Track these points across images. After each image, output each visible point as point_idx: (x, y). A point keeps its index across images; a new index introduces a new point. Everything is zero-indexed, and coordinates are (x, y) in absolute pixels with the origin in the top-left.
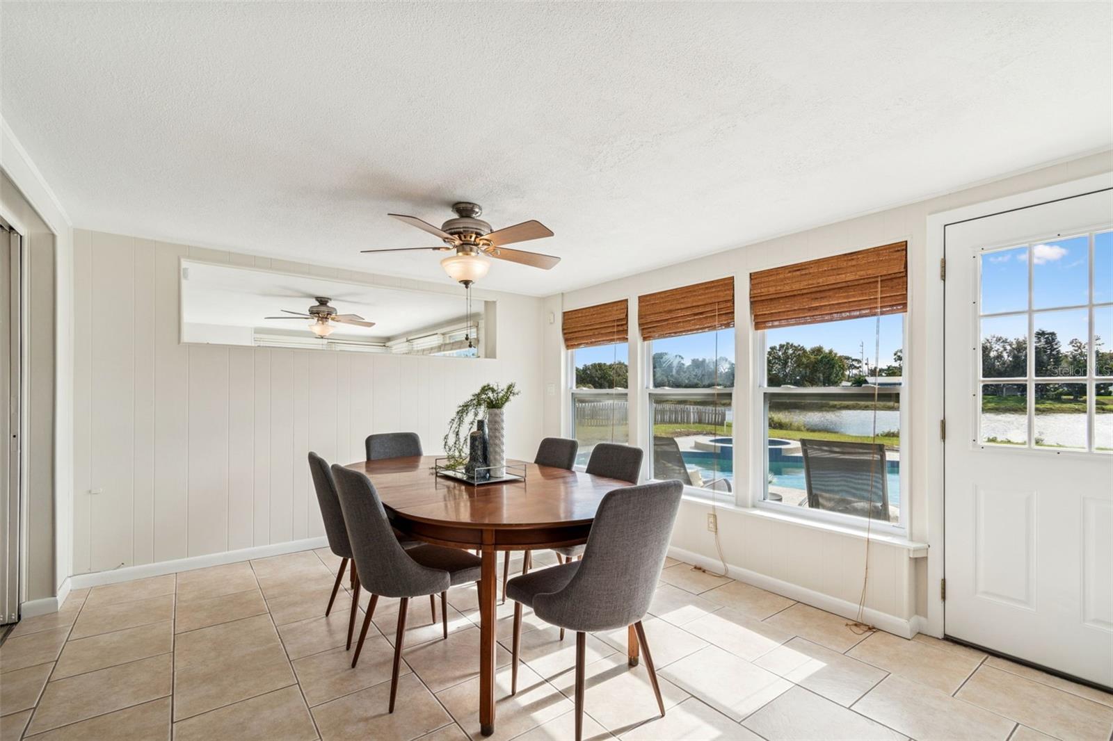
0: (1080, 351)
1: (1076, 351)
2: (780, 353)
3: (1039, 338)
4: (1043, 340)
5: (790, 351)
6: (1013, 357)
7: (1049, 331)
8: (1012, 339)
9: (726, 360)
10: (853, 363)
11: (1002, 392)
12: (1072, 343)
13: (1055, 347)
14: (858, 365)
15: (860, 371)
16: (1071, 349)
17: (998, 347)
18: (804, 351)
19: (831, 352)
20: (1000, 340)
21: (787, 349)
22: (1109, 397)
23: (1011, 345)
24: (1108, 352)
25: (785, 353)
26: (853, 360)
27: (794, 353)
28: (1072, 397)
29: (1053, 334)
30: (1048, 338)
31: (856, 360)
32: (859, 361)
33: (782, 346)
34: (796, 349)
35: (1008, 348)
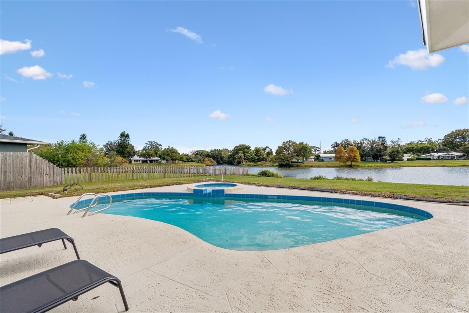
0: (394, 144)
1: (393, 144)
2: (287, 145)
3: (380, 139)
4: (381, 140)
5: (291, 144)
6: (371, 147)
7: (383, 136)
8: (371, 140)
9: (268, 148)
10: (316, 149)
11: (367, 159)
12: (391, 141)
13: (385, 142)
14: (318, 150)
15: (319, 152)
16: (391, 143)
17: (366, 142)
18: (296, 144)
19: (306, 144)
20: (366, 139)
21: (289, 143)
22: (402, 161)
23: (370, 142)
24: (403, 145)
25: (288, 144)
26: (317, 148)
27: (292, 144)
28: (391, 161)
29: (384, 137)
30: (382, 139)
31: (318, 148)
32: (319, 148)
33: (287, 142)
34: (293, 143)
35: (369, 143)
